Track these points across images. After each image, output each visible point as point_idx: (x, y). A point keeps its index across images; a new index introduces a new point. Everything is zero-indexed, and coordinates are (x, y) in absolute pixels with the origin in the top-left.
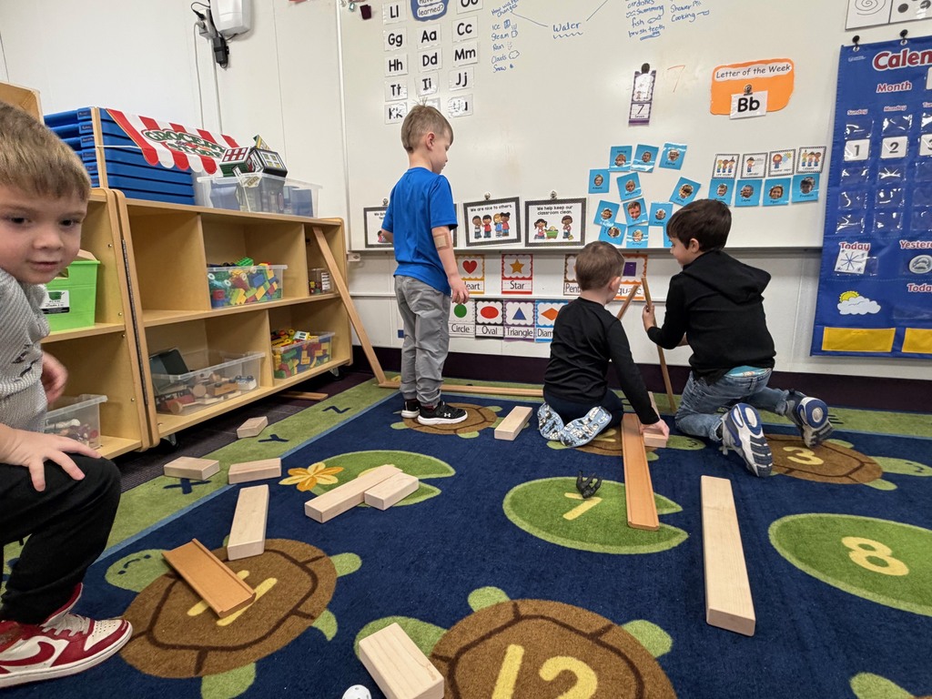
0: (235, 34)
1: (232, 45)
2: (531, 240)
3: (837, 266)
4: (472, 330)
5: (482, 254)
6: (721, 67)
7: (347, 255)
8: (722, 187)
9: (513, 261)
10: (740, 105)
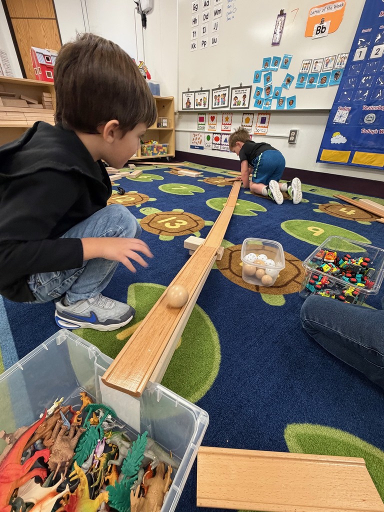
0: (148, 11)
1: (147, 17)
2: (232, 107)
3: (335, 119)
4: (211, 146)
5: (217, 113)
6: (313, 8)
7: (175, 113)
8: (303, 78)
9: (226, 116)
10: (317, 30)
